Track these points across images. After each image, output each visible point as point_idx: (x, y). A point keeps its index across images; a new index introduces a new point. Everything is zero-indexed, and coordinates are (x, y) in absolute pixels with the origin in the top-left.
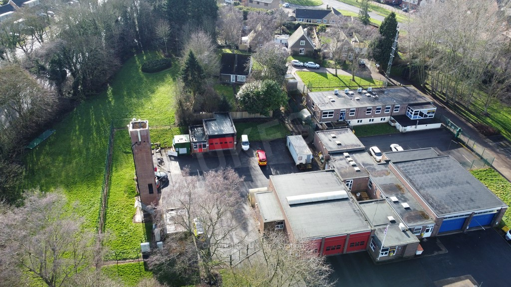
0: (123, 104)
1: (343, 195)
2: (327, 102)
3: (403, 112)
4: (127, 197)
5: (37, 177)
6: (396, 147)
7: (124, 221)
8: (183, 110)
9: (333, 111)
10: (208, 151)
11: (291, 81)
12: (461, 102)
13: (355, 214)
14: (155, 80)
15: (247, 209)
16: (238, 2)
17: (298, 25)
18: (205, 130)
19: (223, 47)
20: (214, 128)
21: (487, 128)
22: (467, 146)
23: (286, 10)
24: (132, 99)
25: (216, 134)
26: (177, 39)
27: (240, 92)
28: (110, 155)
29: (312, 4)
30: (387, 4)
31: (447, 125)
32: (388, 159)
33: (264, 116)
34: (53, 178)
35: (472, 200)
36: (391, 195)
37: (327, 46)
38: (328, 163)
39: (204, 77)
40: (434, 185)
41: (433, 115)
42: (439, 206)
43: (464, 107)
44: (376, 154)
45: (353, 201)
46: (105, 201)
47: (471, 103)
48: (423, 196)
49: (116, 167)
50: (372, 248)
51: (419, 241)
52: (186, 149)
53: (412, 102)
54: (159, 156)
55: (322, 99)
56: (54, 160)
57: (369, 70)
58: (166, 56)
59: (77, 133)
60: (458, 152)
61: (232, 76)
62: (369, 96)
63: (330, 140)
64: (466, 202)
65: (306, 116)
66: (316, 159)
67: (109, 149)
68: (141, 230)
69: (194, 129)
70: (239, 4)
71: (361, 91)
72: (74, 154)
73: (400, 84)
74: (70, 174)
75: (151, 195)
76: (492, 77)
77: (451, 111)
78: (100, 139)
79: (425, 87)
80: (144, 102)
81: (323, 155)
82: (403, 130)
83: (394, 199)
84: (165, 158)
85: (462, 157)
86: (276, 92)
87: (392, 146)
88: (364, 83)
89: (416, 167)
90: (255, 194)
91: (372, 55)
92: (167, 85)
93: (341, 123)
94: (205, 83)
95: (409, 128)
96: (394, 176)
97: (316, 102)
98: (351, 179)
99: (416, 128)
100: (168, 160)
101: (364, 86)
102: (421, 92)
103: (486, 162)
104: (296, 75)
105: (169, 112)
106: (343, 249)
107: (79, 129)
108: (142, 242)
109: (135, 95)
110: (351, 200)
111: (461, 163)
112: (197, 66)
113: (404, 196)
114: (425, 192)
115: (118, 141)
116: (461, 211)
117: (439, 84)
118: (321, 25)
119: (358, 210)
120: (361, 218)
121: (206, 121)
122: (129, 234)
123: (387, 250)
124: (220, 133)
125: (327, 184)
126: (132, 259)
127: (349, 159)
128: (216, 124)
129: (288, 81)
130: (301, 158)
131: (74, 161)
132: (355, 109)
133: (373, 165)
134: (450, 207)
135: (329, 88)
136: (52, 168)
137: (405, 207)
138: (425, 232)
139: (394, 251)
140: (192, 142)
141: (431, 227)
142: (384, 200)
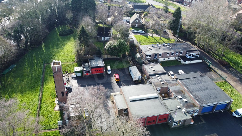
0: (50, 52)
1: (156, 96)
2: (148, 50)
3: (184, 55)
4: (51, 98)
5: (7, 89)
6: (181, 72)
7: (50, 110)
8: (79, 54)
9: (151, 54)
10: (91, 74)
11: (131, 40)
12: (211, 49)
13: (161, 105)
14: (65, 40)
15: (110, 103)
16: (106, 1)
17: (135, 13)
18: (90, 64)
19: (99, 23)
20: (94, 63)
21: (223, 62)
22: (214, 71)
23: (129, 5)
24: (54, 49)
25: (95, 66)
26: (76, 20)
27: (107, 46)
28: (43, 77)
29: (141, 2)
30: (177, 2)
31: (205, 61)
32: (177, 78)
33: (118, 57)
34: (15, 89)
35: (217, 97)
36: (179, 95)
37: (148, 23)
38: (149, 80)
39: (89, 38)
40: (199, 90)
41: (198, 56)
42: (201, 100)
43: (212, 52)
44: (172, 75)
45: (160, 99)
46: (40, 100)
47: (216, 50)
48: (194, 96)
49: (46, 83)
50: (170, 121)
51: (192, 118)
52: (80, 73)
53: (188, 50)
54: (67, 77)
55: (146, 48)
56: (15, 80)
57: (168, 34)
58: (71, 28)
59: (27, 66)
60: (210, 73)
61: (103, 37)
62: (168, 47)
63: (150, 69)
64: (214, 98)
65: (138, 57)
66: (143, 78)
67: (43, 74)
68: (58, 114)
69: (84, 64)
70: (106, 2)
71: (164, 45)
72: (25, 77)
73: (183, 41)
74: (23, 87)
75: (63, 97)
76: (226, 38)
77: (207, 54)
78: (38, 69)
79: (195, 42)
80: (60, 50)
81: (146, 76)
82: (184, 63)
83: (180, 97)
84: (70, 78)
85: (212, 76)
86: (124, 46)
87: (179, 71)
88: (166, 40)
89: (190, 81)
90: (114, 96)
91: (169, 27)
92: (71, 42)
93: (155, 60)
94: (90, 41)
95: (187, 62)
96: (180, 86)
97: (143, 50)
98: (159, 88)
99: (190, 62)
100: (71, 79)
101: (166, 42)
102: (192, 45)
103: (223, 79)
104: (134, 37)
105: (72, 56)
106: (156, 122)
107: (28, 64)
108: (58, 120)
109: (55, 47)
110: (160, 98)
111: (211, 79)
112: (85, 33)
113: (185, 95)
114: (195, 93)
115: (47, 70)
116: (211, 103)
117: (201, 41)
118: (145, 12)
119: (163, 103)
120: (164, 107)
121: (90, 60)
122: (52, 116)
123: (177, 122)
124: (97, 66)
125: (148, 90)
126: (54, 129)
127: (159, 78)
128: (95, 61)
129: (130, 40)
130: (136, 78)
131: (25, 80)
132: (161, 53)
133: (170, 81)
134: (206, 101)
135: (150, 43)
136: (14, 84)
137: (185, 101)
138: (195, 113)
139: (180, 123)
140: (83, 70)
141: (197, 111)
142: (175, 98)
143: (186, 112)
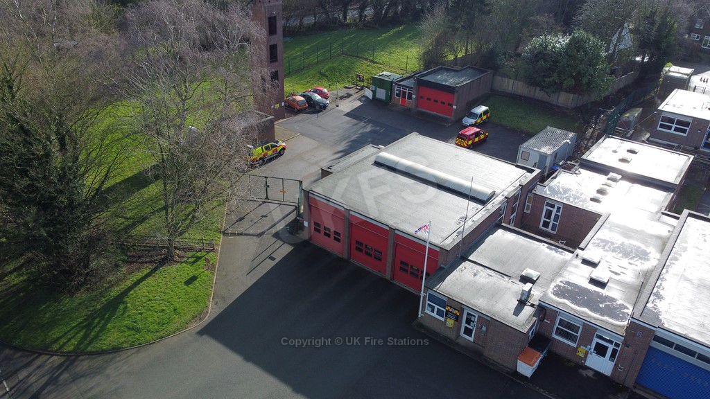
9: (690, 120)
10: (413, 106)
18: (425, 73)
52: (385, 91)
63: (615, 152)
98: (557, 201)
100: (356, 98)
106: (384, 266)
123: (442, 302)
137: (594, 276)
138: (592, 350)
139: (458, 319)
140: (395, 83)
141: (611, 342)
142: (572, 252)
143: (537, 303)
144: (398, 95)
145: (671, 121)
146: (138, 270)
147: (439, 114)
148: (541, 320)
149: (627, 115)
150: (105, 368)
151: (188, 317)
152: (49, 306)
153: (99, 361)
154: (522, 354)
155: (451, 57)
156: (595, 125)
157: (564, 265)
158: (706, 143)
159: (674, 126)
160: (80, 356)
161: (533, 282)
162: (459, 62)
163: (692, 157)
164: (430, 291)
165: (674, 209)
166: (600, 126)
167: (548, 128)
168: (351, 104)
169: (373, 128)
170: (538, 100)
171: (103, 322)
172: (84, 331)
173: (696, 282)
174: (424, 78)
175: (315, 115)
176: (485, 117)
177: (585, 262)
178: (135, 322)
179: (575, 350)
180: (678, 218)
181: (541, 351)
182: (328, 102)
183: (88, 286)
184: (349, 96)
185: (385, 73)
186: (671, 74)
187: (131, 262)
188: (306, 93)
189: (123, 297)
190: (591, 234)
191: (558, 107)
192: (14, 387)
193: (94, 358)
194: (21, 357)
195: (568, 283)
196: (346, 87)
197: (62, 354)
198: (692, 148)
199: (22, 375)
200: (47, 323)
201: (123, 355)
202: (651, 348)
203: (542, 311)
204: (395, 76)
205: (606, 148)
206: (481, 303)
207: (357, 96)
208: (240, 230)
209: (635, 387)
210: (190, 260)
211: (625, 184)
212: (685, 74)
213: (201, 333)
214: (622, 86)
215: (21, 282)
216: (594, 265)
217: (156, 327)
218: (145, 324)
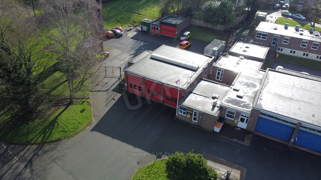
1: (193, 67)
9: (267, 34)
10: (159, 33)
20: (170, 20)
25: (166, 22)
52: (146, 27)
63: (241, 48)
98: (222, 68)
121: (169, 16)
123: (185, 109)
128: (173, 19)
132: (290, 38)
137: (238, 95)
138: (239, 121)
139: (191, 114)
140: (151, 23)
141: (246, 117)
142: (230, 87)
143: (219, 106)
144: (152, 29)
145: (260, 34)
146: (59, 109)
147: (170, 36)
148: (221, 112)
149: (244, 33)
150: (56, 148)
151: (85, 125)
152: (25, 126)
153: (53, 145)
154: (215, 124)
155: (172, 11)
156: (232, 37)
157: (227, 92)
158: (273, 42)
159: (261, 36)
160: (44, 144)
161: (217, 99)
162: (175, 13)
163: (269, 48)
164: (180, 105)
165: (264, 68)
166: (234, 38)
167: (215, 40)
168: (132, 33)
169: (144, 44)
170: (209, 28)
171: (50, 130)
172: (43, 134)
173: (273, 93)
174: (163, 21)
175: (118, 39)
176: (189, 36)
177: (234, 90)
178: (64, 129)
179: (234, 121)
180: (265, 72)
181: (222, 123)
182: (123, 33)
183: (39, 117)
184: (131, 30)
185: (146, 19)
186: (259, 15)
187: (55, 106)
188: (113, 30)
189: (56, 120)
190: (235, 80)
191: (217, 30)
192: (20, 158)
193: (51, 144)
194: (18, 147)
195: (230, 98)
196: (129, 26)
197: (37, 144)
198: (268, 45)
199: (22, 153)
200: (26, 133)
201: (63, 142)
202: (259, 117)
203: (222, 108)
204: (150, 21)
205: (237, 47)
206: (200, 108)
207: (134, 29)
208: (98, 89)
209: (254, 132)
210: (80, 103)
211: (245, 60)
212: (264, 15)
213: (92, 130)
214: (241, 20)
215: (9, 118)
216: (238, 91)
217: (73, 130)
218: (68, 129)
